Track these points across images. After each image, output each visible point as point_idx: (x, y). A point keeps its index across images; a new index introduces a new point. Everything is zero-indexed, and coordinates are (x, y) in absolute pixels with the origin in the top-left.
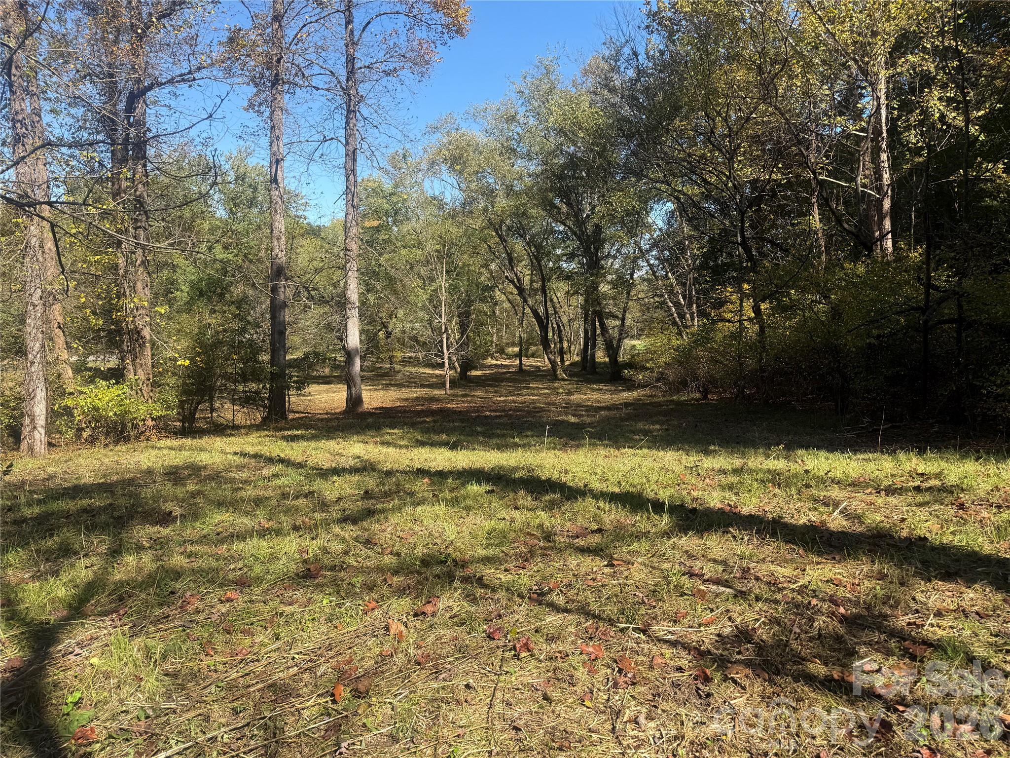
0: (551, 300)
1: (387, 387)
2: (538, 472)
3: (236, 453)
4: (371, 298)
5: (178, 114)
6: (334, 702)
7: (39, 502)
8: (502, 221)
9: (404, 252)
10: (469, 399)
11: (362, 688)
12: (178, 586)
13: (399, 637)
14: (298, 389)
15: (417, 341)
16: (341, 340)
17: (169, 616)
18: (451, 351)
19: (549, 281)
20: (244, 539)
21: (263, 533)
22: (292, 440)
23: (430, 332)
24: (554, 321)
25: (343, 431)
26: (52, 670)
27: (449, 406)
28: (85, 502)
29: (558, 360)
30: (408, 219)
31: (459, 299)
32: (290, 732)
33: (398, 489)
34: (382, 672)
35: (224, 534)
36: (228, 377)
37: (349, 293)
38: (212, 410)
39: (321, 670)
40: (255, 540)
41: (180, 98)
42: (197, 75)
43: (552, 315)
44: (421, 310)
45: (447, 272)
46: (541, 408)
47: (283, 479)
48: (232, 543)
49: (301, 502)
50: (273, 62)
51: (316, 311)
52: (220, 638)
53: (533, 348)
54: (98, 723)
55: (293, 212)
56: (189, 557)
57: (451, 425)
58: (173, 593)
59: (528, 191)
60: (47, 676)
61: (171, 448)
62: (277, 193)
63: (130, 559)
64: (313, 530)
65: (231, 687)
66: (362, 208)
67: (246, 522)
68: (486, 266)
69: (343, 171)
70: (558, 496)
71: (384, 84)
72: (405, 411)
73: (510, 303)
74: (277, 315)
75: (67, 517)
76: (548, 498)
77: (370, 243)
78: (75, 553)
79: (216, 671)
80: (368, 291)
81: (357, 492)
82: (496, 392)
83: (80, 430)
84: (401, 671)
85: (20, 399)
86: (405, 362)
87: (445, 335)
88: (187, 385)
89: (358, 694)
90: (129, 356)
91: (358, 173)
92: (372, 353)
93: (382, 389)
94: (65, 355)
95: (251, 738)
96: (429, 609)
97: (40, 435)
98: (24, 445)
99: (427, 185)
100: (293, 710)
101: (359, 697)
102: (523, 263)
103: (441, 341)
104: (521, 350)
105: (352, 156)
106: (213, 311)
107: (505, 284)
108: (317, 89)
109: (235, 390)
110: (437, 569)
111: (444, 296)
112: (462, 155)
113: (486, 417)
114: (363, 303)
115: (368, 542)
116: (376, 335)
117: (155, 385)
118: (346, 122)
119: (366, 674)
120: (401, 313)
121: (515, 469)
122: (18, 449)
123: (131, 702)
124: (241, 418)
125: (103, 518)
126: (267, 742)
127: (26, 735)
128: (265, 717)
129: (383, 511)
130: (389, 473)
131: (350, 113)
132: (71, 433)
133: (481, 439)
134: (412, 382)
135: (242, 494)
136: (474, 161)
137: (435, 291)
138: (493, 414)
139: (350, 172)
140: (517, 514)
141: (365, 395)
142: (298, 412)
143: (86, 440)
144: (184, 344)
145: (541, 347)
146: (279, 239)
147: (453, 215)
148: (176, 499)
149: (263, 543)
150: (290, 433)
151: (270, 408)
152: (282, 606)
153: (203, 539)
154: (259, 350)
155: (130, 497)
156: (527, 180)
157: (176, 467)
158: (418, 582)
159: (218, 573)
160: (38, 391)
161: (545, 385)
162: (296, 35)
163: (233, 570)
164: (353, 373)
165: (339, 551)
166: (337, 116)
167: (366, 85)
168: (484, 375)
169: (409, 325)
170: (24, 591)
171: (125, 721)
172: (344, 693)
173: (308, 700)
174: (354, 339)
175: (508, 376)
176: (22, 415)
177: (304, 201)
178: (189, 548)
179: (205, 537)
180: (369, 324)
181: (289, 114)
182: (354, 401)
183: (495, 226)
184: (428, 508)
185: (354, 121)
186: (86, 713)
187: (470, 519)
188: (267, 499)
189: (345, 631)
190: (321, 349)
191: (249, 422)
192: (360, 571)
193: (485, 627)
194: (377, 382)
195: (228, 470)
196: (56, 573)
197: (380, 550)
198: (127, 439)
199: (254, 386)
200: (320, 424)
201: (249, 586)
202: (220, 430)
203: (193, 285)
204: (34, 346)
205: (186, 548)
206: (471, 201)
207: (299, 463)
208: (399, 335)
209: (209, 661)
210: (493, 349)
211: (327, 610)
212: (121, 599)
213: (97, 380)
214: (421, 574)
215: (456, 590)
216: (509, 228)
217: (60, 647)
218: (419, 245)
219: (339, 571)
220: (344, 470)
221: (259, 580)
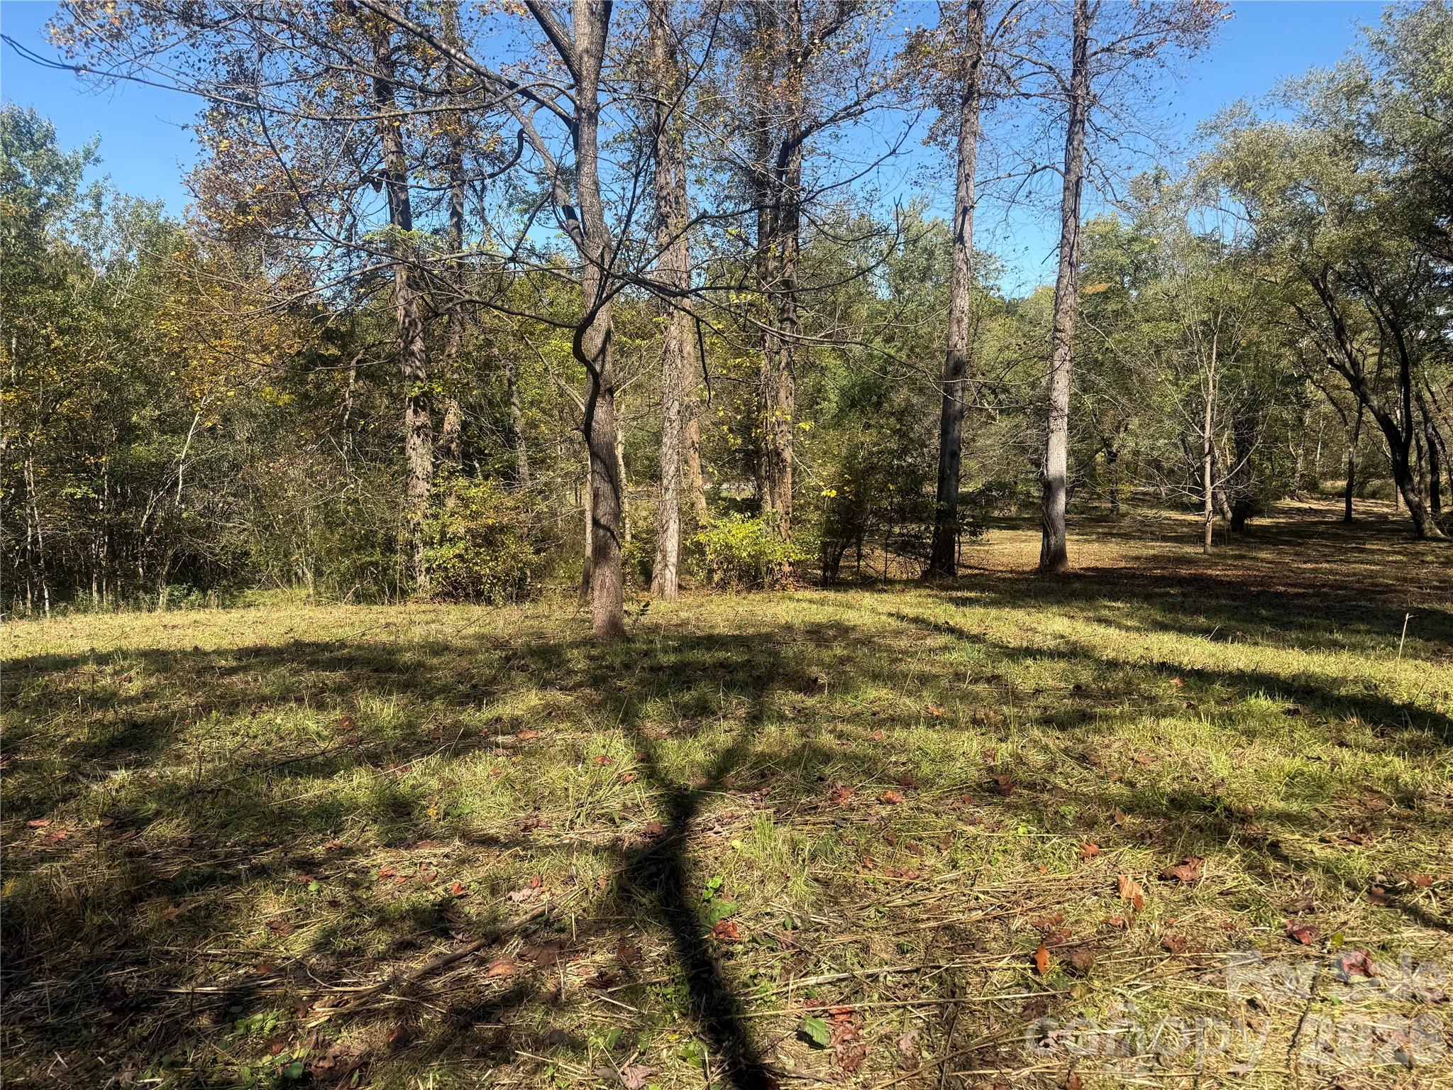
0: (1419, 398)
1: (1105, 537)
2: (1385, 690)
3: (890, 615)
4: (1088, 401)
5: (838, 162)
6: (1036, 971)
7: (675, 650)
8: (1327, 266)
9: (1146, 328)
10: (1247, 563)
11: (1078, 961)
12: (828, 771)
13: (1137, 905)
14: (973, 533)
15: (1159, 468)
16: (1038, 465)
17: (817, 807)
18: (1217, 484)
19: (1415, 364)
20: (907, 725)
21: (932, 722)
22: (964, 604)
23: (1181, 454)
24: (1422, 435)
25: (1035, 597)
26: (691, 845)
27: (1209, 572)
28: (721, 655)
29: (1428, 504)
30: (1157, 276)
31: (1237, 398)
32: (974, 996)
33: (1129, 689)
34: (1108, 948)
35: (882, 716)
36: (880, 514)
37: (1055, 394)
38: (860, 556)
39: (1017, 924)
40: (922, 729)
41: (844, 140)
42: (865, 105)
43: (1419, 423)
44: (1170, 416)
45: (1219, 356)
46: (1388, 585)
47: (955, 655)
48: (892, 728)
49: (981, 688)
50: (966, 70)
51: (1003, 424)
52: (880, 848)
53: (1376, 482)
54: (740, 920)
55: (981, 283)
56: (839, 737)
57: (1214, 602)
58: (821, 779)
59: (1383, 211)
60: (686, 850)
61: (811, 601)
62: (962, 256)
63: (772, 729)
64: (1002, 728)
65: (895, 915)
66: (1083, 266)
67: (909, 704)
68: (1291, 343)
69: (1058, 213)
70: (1427, 734)
71: (1131, 72)
72: (1134, 576)
73: (1334, 404)
74: (951, 429)
75: (703, 670)
76: (1406, 735)
77: (1093, 318)
78: (714, 713)
79: (875, 890)
80: (1085, 391)
81: (1063, 685)
82: (1297, 554)
83: (711, 571)
84: (1138, 953)
85: (652, 532)
86: (1136, 500)
87: (1208, 459)
88: (832, 522)
89: (1071, 970)
90: (767, 483)
91: (1082, 213)
92: (1084, 485)
93: (1097, 540)
94: (699, 481)
95: (922, 989)
96: (1184, 873)
97: (671, 575)
98: (655, 585)
99: (1192, 220)
100: (977, 967)
101: (1073, 975)
102: (1365, 334)
103: (1202, 469)
104: (1350, 485)
105: (1074, 189)
106: (867, 426)
107: (1326, 372)
108: (1027, 96)
109: (889, 531)
110: (1199, 818)
111: (1211, 395)
112: (1259, 163)
113: (1278, 594)
114: (1075, 410)
115: (1083, 759)
116: (1092, 458)
117: (795, 521)
118: (1068, 140)
119: (1084, 943)
120: (1134, 423)
121: (1337, 682)
122: (648, 589)
123: (776, 903)
124: (894, 571)
125: (741, 676)
126: (942, 1000)
127: (666, 913)
128: (940, 967)
129: (1106, 718)
130: (1113, 665)
131: (1076, 123)
132: (702, 574)
133: (1268, 629)
134: (1145, 531)
135: (903, 667)
136: (1280, 169)
137: (1197, 387)
138: (1291, 590)
139: (1069, 213)
140: (1346, 754)
141: (1071, 548)
142: (970, 567)
143: (717, 584)
144: (831, 469)
145: (1392, 481)
146: (959, 321)
147: (1236, 262)
148: (821, 663)
149: (933, 735)
150: (959, 594)
151: (933, 559)
152: (960, 823)
153: (856, 718)
154: (925, 477)
155: (769, 655)
156: (1382, 190)
157: (819, 625)
158: (1165, 830)
159: (876, 764)
160: (672, 522)
161: (1397, 548)
162: (1003, 21)
163: (895, 763)
164: (1054, 514)
165: (1040, 764)
166: (1054, 133)
167: (1103, 76)
168: (1277, 525)
169: (1147, 442)
170: (663, 748)
171: (770, 925)
172: (1051, 963)
173: (999, 960)
174: (1058, 463)
175: (1322, 528)
176: (654, 550)
177: (998, 265)
178: (840, 726)
179: (858, 715)
180: (1082, 440)
181: (984, 140)
182: (1053, 556)
183: (1314, 275)
184: (1180, 724)
185: (1080, 136)
186: (727, 905)
187: (1254, 751)
188: (936, 677)
189: (1051, 877)
190: (1008, 478)
191: (904, 576)
192: (1075, 797)
193: (1284, 920)
194: (1089, 530)
195: (882, 633)
196: (694, 733)
197: (1102, 774)
198: (760, 587)
199: (913, 528)
200: (1001, 586)
201: (916, 789)
202: (869, 583)
203: (843, 392)
204: (670, 469)
205: (836, 726)
206: (1271, 237)
207: (975, 636)
208: (1129, 457)
209: (868, 875)
210: (1296, 481)
211: (1024, 842)
212: (763, 776)
213: (731, 512)
214: (1170, 819)
215: (1230, 854)
216: (1340, 277)
217: (699, 820)
218: (1173, 316)
219: (1042, 791)
220: (1040, 652)
221: (928, 783)
